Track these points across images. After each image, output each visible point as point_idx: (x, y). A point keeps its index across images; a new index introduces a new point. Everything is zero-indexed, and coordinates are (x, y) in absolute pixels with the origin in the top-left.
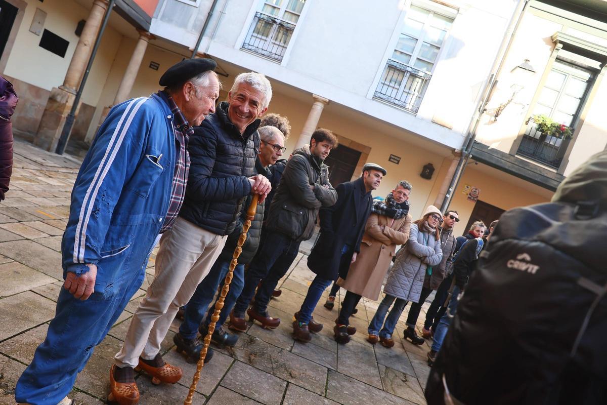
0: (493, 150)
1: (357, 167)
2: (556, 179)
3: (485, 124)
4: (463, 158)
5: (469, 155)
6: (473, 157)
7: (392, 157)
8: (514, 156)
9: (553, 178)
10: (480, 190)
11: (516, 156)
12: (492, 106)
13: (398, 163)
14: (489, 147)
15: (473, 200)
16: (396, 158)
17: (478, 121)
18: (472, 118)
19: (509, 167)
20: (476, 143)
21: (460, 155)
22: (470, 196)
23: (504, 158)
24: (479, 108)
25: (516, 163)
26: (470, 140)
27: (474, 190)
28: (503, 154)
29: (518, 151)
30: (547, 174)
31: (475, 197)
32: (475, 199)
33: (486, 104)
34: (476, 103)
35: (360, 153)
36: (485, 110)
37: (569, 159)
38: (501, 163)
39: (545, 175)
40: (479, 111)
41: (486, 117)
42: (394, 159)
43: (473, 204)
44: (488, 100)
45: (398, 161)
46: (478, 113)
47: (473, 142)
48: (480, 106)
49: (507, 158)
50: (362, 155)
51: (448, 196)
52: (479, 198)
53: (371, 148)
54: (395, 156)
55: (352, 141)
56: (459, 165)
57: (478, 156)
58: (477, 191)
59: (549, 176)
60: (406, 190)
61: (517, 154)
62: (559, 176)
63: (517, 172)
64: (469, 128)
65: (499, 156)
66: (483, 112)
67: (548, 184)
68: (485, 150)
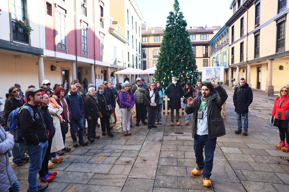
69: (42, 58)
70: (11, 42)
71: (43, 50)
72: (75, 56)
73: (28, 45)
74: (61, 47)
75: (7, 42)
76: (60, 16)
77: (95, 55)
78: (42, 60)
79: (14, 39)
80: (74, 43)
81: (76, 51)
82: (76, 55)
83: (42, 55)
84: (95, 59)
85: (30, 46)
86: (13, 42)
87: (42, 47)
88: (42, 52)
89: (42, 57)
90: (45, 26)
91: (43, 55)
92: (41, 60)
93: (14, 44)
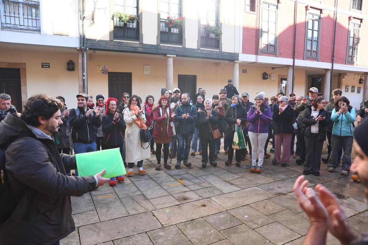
0: (99, 41)
1: (21, 80)
2: (140, 47)
3: (88, 27)
4: (83, 51)
5: (86, 49)
6: (90, 49)
7: (43, 64)
8: (113, 41)
9: (139, 47)
10: (107, 66)
11: (114, 40)
12: (88, 14)
13: (49, 67)
14: (96, 40)
15: (106, 73)
16: (46, 64)
17: (83, 26)
18: (79, 25)
19: (113, 48)
20: (87, 40)
21: (81, 50)
22: (103, 72)
23: (108, 44)
24: (80, 17)
25: (116, 45)
26: (83, 40)
27: (104, 67)
28: (106, 42)
29: (114, 37)
30: (134, 45)
31: (106, 71)
32: (107, 72)
33: (84, 14)
34: (77, 14)
35: (19, 70)
36: (84, 17)
37: (143, 33)
38: (107, 47)
39: (134, 46)
40: (81, 19)
41: (87, 22)
42: (45, 65)
43: (107, 76)
44: (83, 11)
45: (49, 66)
46: (81, 21)
47: (85, 39)
48: (80, 16)
49: (109, 43)
50: (21, 71)
51: (84, 78)
52: (109, 71)
53: (25, 63)
54: (45, 63)
55: (9, 63)
56: (83, 56)
57: (92, 47)
58: (106, 67)
59: (136, 46)
60: (7, 100)
61: (114, 39)
62: (141, 45)
63: (118, 50)
64: (79, 32)
65: (105, 44)
66: (84, 19)
67: (137, 51)
68: (95, 43)
69: (238, 64)
70: (198, 49)
71: (239, 55)
72: (292, 60)
73: (218, 51)
74: (267, 49)
75: (194, 49)
76: (268, 9)
77: (334, 55)
78: (237, 66)
79: (202, 46)
80: (291, 42)
81: (294, 52)
82: (294, 58)
83: (236, 61)
84: (332, 62)
85: (221, 51)
86: (200, 49)
87: (237, 52)
88: (237, 58)
89: (236, 63)
90: (242, 26)
91: (238, 60)
92: (235, 66)
93: (201, 52)
